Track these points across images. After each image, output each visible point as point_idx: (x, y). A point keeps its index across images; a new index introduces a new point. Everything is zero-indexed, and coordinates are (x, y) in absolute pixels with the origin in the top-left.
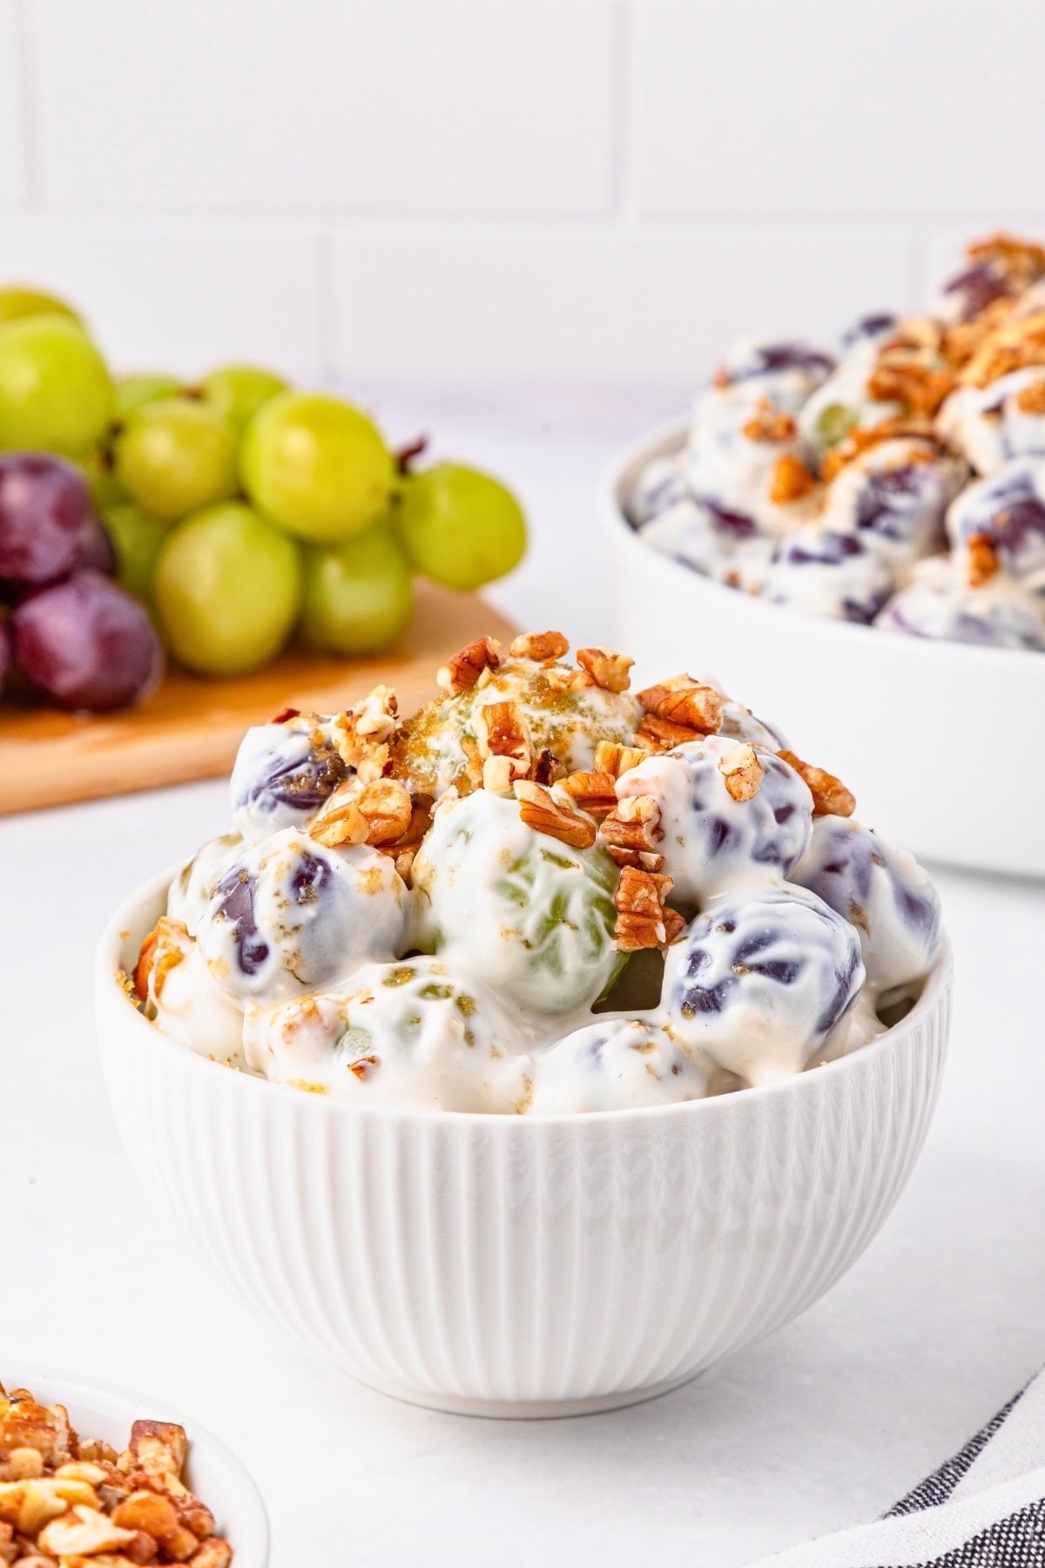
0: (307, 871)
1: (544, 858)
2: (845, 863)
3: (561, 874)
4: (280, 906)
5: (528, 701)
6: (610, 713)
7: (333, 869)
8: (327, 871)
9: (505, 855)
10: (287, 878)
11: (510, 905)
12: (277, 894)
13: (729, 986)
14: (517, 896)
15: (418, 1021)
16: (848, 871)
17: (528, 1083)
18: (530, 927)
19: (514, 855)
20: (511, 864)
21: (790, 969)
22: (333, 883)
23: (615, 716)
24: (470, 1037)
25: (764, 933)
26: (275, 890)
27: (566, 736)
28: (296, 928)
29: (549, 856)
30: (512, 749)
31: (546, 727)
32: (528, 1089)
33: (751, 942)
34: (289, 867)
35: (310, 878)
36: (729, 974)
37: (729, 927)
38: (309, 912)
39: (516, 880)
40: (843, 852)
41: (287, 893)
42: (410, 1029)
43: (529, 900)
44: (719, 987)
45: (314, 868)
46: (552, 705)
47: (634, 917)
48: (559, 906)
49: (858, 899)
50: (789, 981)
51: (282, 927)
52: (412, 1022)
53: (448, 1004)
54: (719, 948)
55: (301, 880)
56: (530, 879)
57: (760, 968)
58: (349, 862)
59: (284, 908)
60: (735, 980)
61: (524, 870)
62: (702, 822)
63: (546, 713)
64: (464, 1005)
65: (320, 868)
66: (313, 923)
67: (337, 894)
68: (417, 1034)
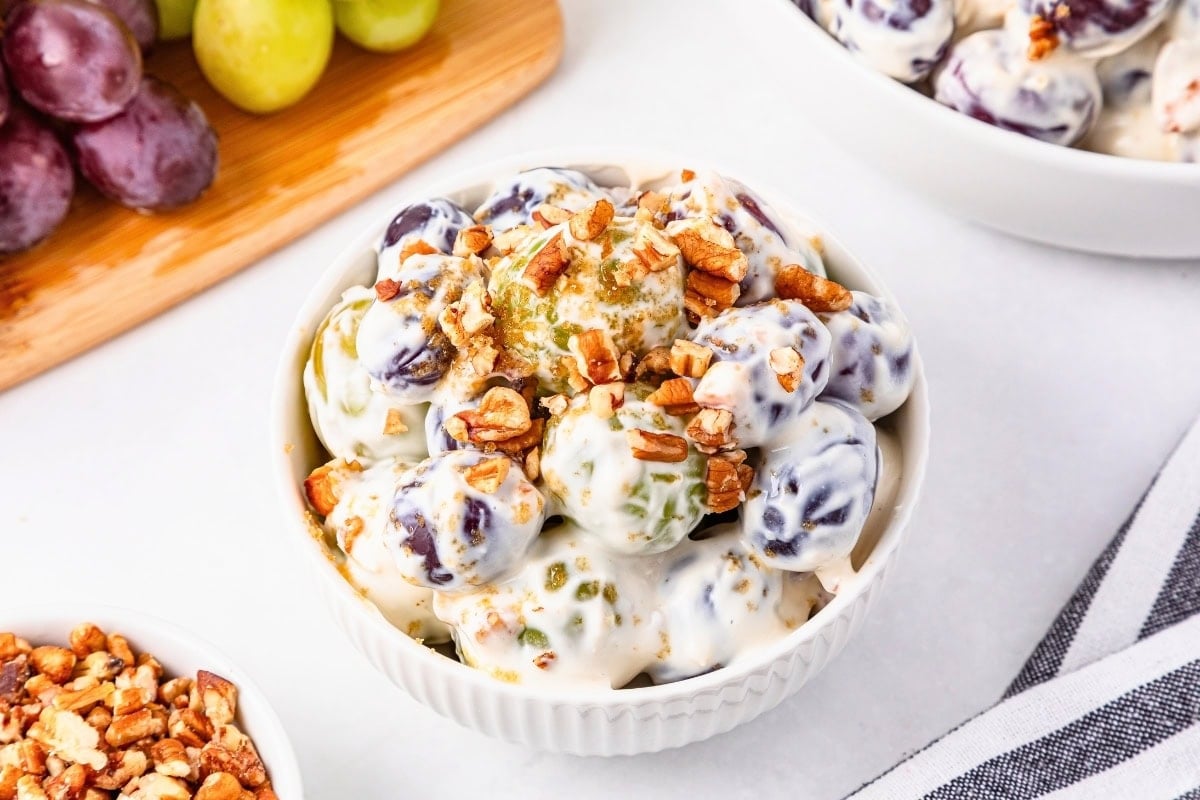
0: (472, 515)
1: (655, 480)
2: (855, 365)
3: (667, 489)
4: (459, 551)
5: (601, 299)
6: (665, 290)
7: (492, 510)
8: (488, 512)
9: (626, 487)
10: (459, 525)
11: (634, 518)
12: (455, 542)
13: (801, 539)
14: (639, 512)
15: (580, 621)
16: (858, 371)
17: (664, 637)
18: (650, 527)
19: (632, 484)
20: (630, 491)
21: (843, 512)
22: (495, 521)
23: (668, 290)
24: (618, 619)
25: (821, 490)
26: (452, 540)
27: (637, 326)
28: (474, 563)
29: (658, 477)
30: (608, 375)
31: (621, 322)
32: (665, 641)
33: (813, 500)
34: (459, 517)
35: (477, 521)
36: (801, 530)
37: (793, 487)
38: (482, 550)
39: (637, 501)
40: (853, 355)
41: (463, 540)
42: (575, 629)
43: (647, 513)
44: (794, 541)
45: (477, 513)
46: (621, 299)
47: (723, 495)
48: (669, 510)
49: (866, 386)
50: (843, 521)
51: (463, 565)
52: (577, 622)
53: (599, 599)
54: (790, 509)
55: (470, 525)
56: (646, 498)
57: (823, 521)
58: (502, 500)
59: (462, 552)
60: (806, 535)
61: (641, 492)
62: (763, 409)
63: (618, 308)
64: (610, 595)
65: (482, 511)
66: (485, 557)
67: (500, 530)
68: (581, 631)
